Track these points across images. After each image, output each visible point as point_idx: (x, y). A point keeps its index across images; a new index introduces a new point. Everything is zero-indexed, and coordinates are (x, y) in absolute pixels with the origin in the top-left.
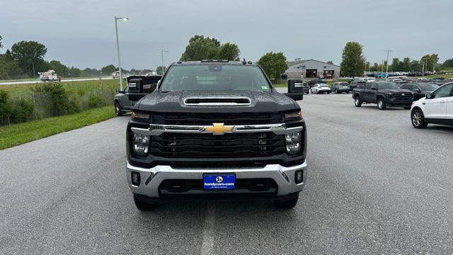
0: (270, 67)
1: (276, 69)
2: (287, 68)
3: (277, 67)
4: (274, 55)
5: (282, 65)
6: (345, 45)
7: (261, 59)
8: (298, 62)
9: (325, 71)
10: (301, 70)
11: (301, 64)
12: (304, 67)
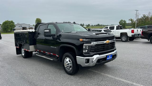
0: (8, 26)
1: (11, 27)
2: (15, 26)
3: (11, 26)
4: (9, 22)
5: (13, 25)
6: (36, 19)
7: (3, 23)
8: (18, 24)
9: (29, 28)
10: (20, 27)
11: (20, 25)
12: (21, 26)
